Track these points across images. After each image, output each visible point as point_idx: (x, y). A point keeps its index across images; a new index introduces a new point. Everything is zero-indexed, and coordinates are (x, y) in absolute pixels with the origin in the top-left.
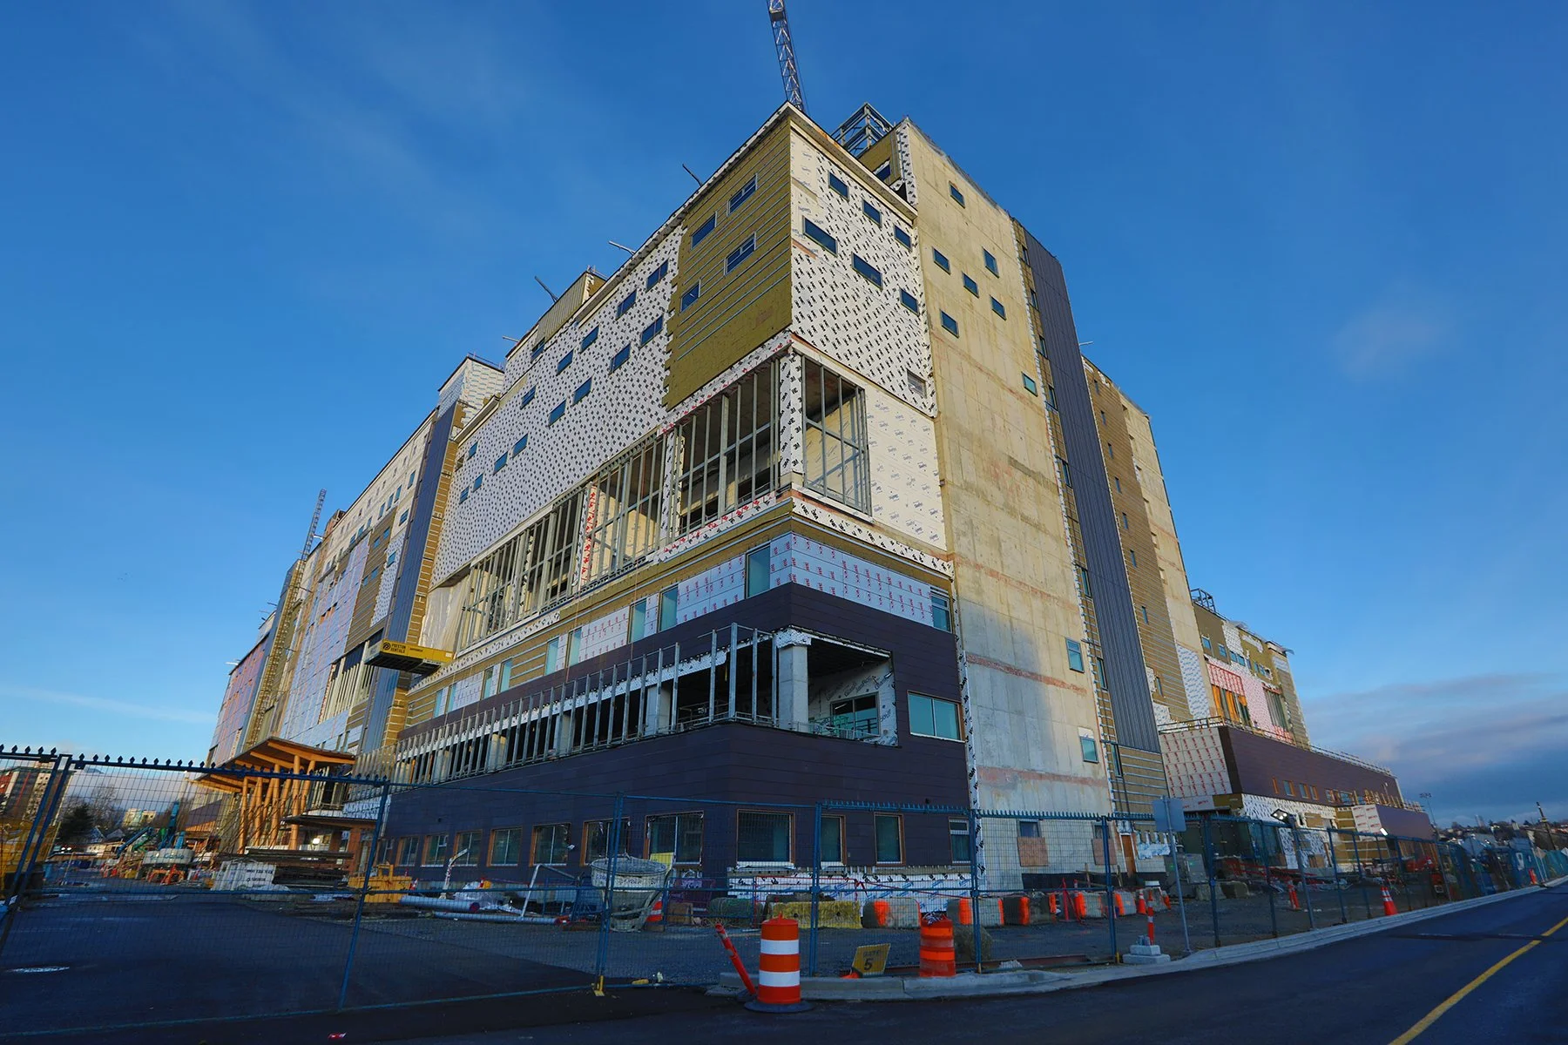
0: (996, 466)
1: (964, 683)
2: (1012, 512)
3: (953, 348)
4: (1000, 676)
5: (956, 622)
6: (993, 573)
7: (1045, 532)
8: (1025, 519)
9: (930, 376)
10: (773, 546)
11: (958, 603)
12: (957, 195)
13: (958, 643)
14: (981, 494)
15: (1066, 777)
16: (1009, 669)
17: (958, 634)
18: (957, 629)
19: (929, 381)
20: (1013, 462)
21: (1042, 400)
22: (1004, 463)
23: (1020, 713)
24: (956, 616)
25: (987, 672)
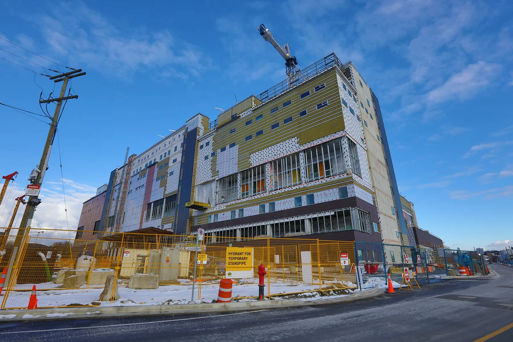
0: (376, 162)
1: (379, 218)
2: (380, 174)
3: (367, 130)
4: (384, 216)
5: (376, 203)
6: (380, 191)
7: (385, 179)
8: (382, 176)
9: (364, 139)
10: (348, 187)
11: (376, 199)
12: (361, 84)
13: (377, 209)
14: (376, 170)
15: (395, 241)
16: (385, 215)
17: (377, 206)
18: (376, 205)
19: (364, 140)
20: (379, 160)
21: (380, 142)
22: (377, 161)
23: (387, 226)
24: (376, 202)
25: (382, 215)
